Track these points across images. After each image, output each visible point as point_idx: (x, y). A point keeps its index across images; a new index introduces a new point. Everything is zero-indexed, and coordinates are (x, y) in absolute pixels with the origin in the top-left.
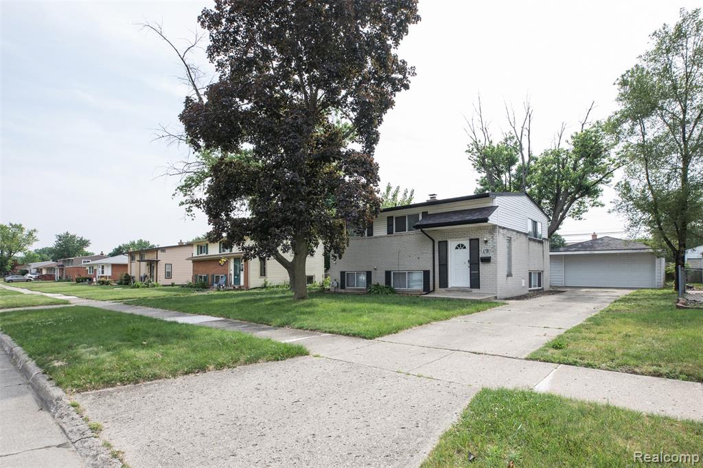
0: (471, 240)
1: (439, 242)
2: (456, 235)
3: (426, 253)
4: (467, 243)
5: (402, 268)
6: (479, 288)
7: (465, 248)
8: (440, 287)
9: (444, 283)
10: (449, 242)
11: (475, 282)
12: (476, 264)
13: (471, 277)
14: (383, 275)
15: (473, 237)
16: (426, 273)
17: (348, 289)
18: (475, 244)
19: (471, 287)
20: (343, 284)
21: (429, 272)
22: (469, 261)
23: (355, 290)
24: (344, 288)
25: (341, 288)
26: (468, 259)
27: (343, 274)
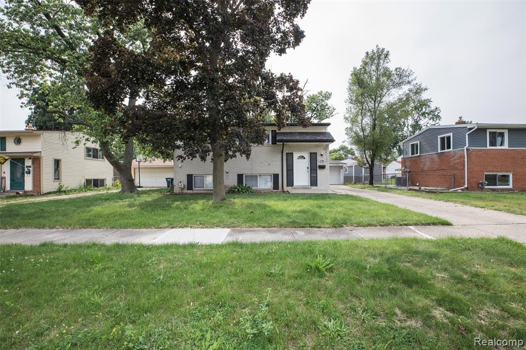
0: (311, 153)
1: (287, 154)
2: (300, 150)
3: (276, 161)
4: (307, 156)
5: (254, 172)
6: (317, 186)
7: (304, 158)
8: (287, 186)
9: (290, 183)
10: (294, 154)
11: (314, 182)
12: (315, 170)
13: (311, 178)
14: (236, 178)
15: (312, 152)
16: (276, 177)
17: (196, 190)
18: (313, 157)
19: (311, 185)
20: (190, 186)
21: (278, 175)
22: (308, 168)
23: (204, 190)
24: (192, 189)
25: (188, 189)
26: (307, 166)
27: (190, 177)
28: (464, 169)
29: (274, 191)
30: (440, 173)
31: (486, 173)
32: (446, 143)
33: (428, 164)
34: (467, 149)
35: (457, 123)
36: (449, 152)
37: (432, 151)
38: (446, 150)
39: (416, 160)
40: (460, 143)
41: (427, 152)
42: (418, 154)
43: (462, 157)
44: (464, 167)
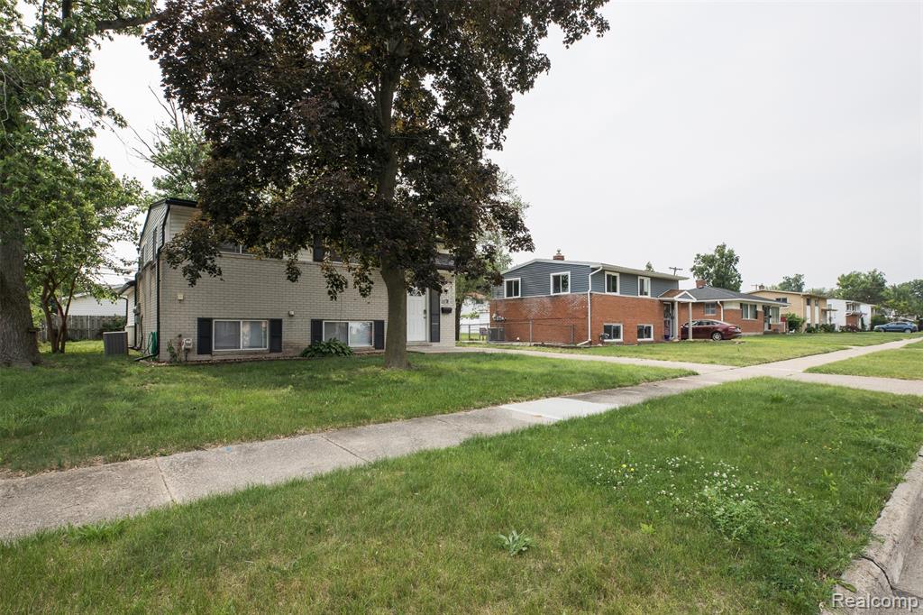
3: (380, 296)
5: (343, 317)
6: (439, 341)
7: (420, 295)
11: (435, 335)
12: (436, 315)
13: (430, 329)
14: (308, 327)
16: (379, 326)
17: (219, 352)
18: (434, 293)
19: (431, 341)
20: (204, 344)
21: (382, 322)
22: (425, 311)
23: (240, 353)
24: (209, 352)
25: (200, 352)
26: (424, 308)
27: (205, 325)
28: (586, 318)
29: (377, 351)
30: (553, 322)
31: (605, 324)
32: (560, 283)
33: (535, 310)
34: (591, 294)
35: (555, 258)
36: (566, 296)
37: (543, 292)
38: (562, 293)
39: (514, 304)
40: (579, 285)
41: (533, 294)
42: (519, 296)
43: (584, 303)
44: (587, 316)
